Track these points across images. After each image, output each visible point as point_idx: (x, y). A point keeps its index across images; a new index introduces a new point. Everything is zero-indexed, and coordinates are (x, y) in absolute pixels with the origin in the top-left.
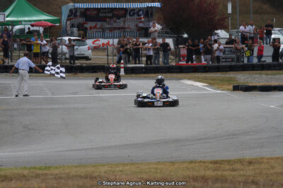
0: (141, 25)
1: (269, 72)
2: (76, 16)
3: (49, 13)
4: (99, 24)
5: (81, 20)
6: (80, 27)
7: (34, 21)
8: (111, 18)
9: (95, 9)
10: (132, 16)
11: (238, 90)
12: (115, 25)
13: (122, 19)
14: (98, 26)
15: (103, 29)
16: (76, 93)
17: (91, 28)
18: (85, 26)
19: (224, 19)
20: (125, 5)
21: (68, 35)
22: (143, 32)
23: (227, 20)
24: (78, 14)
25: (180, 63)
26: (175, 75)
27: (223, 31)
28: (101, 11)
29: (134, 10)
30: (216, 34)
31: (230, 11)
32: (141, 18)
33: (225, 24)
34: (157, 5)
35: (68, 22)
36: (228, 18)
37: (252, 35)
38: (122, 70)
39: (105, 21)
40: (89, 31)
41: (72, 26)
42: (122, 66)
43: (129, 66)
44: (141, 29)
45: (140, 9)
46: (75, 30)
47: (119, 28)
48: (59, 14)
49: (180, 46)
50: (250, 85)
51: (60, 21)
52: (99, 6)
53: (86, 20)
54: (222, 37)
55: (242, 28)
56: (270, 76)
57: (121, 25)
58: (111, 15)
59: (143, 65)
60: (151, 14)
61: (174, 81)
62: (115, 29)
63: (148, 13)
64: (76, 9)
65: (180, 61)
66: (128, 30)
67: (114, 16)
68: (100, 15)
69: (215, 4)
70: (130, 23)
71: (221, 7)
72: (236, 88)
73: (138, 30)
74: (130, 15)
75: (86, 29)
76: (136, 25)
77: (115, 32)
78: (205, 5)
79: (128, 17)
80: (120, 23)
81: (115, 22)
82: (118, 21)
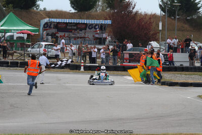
0: (97, 36)
1: (187, 73)
2: (50, 27)
3: (31, 24)
4: (67, 34)
5: (54, 31)
6: (53, 36)
7: (20, 30)
8: (75, 30)
9: (64, 23)
10: (90, 29)
11: (165, 85)
12: (78, 35)
13: (83, 31)
14: (66, 35)
15: (69, 37)
16: (49, 83)
17: (61, 36)
18: (57, 35)
19: (156, 34)
20: (86, 21)
21: (44, 41)
22: (98, 40)
23: (158, 34)
24: (52, 26)
25: (124, 64)
26: (120, 72)
27: (155, 42)
28: (69, 24)
29: (92, 25)
30: (150, 44)
31: (160, 28)
32: (97, 31)
33: (157, 37)
34: (109, 22)
35: (45, 32)
36: (159, 33)
37: (176, 46)
38: (82, 67)
39: (72, 32)
40: (59, 39)
41: (48, 35)
42: (82, 64)
43: (87, 64)
44: (97, 38)
45: (96, 25)
46: (50, 37)
47: (81, 38)
48: (38, 26)
49: (124, 52)
50: (174, 81)
51: (39, 31)
52: (67, 21)
53: (58, 31)
54: (154, 46)
55: (169, 41)
56: (188, 76)
57: (83, 35)
58: (75, 28)
59: (97, 65)
60: (105, 28)
61: (119, 77)
62: (78, 38)
63: (102, 28)
64: (51, 23)
65: (124, 62)
66: (88, 39)
67: (77, 29)
68: (68, 27)
69: (150, 23)
70: (89, 34)
71: (154, 25)
72: (164, 84)
73: (94, 39)
74: (89, 28)
75: (58, 37)
76: (93, 36)
77: (78, 40)
78: (143, 23)
79: (88, 29)
80: (82, 34)
81: (78, 33)
82: (80, 32)
